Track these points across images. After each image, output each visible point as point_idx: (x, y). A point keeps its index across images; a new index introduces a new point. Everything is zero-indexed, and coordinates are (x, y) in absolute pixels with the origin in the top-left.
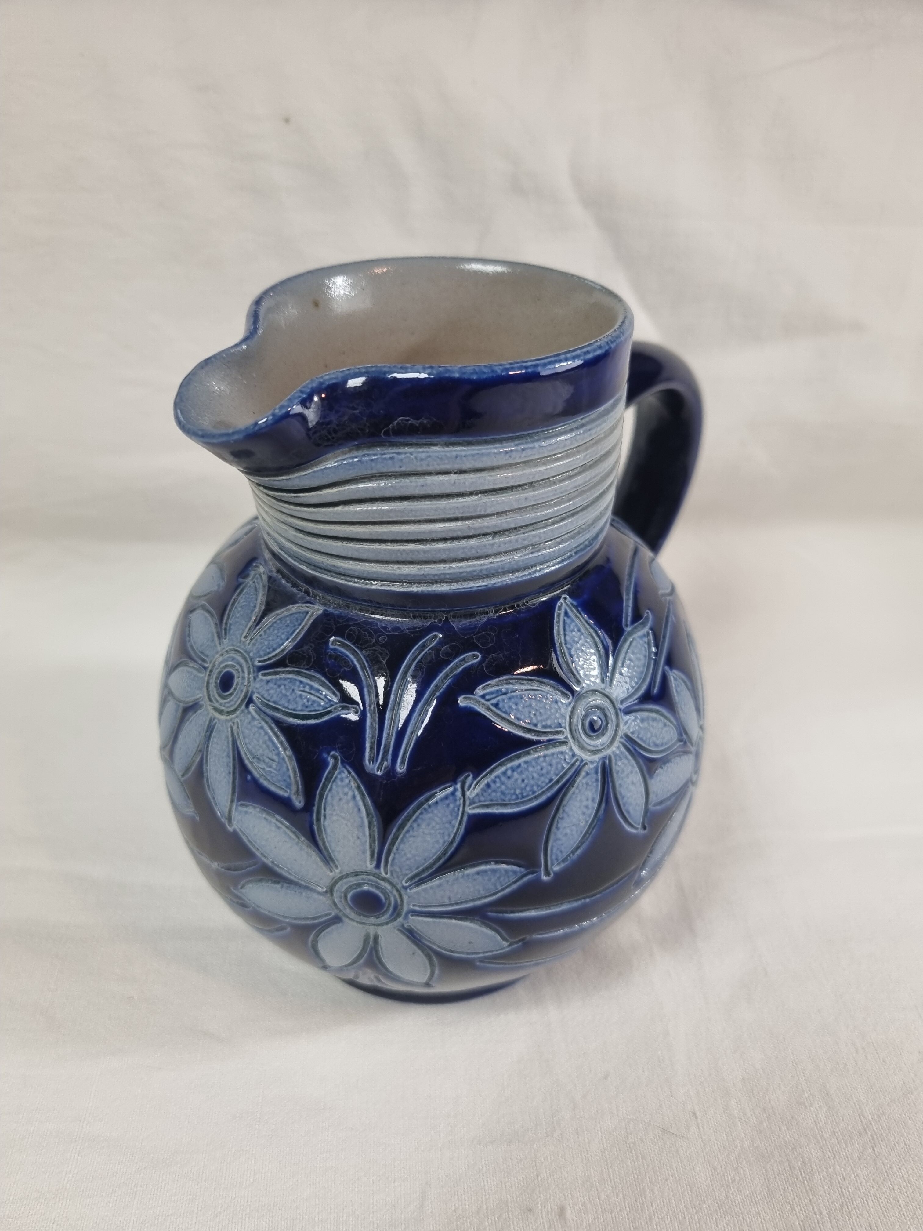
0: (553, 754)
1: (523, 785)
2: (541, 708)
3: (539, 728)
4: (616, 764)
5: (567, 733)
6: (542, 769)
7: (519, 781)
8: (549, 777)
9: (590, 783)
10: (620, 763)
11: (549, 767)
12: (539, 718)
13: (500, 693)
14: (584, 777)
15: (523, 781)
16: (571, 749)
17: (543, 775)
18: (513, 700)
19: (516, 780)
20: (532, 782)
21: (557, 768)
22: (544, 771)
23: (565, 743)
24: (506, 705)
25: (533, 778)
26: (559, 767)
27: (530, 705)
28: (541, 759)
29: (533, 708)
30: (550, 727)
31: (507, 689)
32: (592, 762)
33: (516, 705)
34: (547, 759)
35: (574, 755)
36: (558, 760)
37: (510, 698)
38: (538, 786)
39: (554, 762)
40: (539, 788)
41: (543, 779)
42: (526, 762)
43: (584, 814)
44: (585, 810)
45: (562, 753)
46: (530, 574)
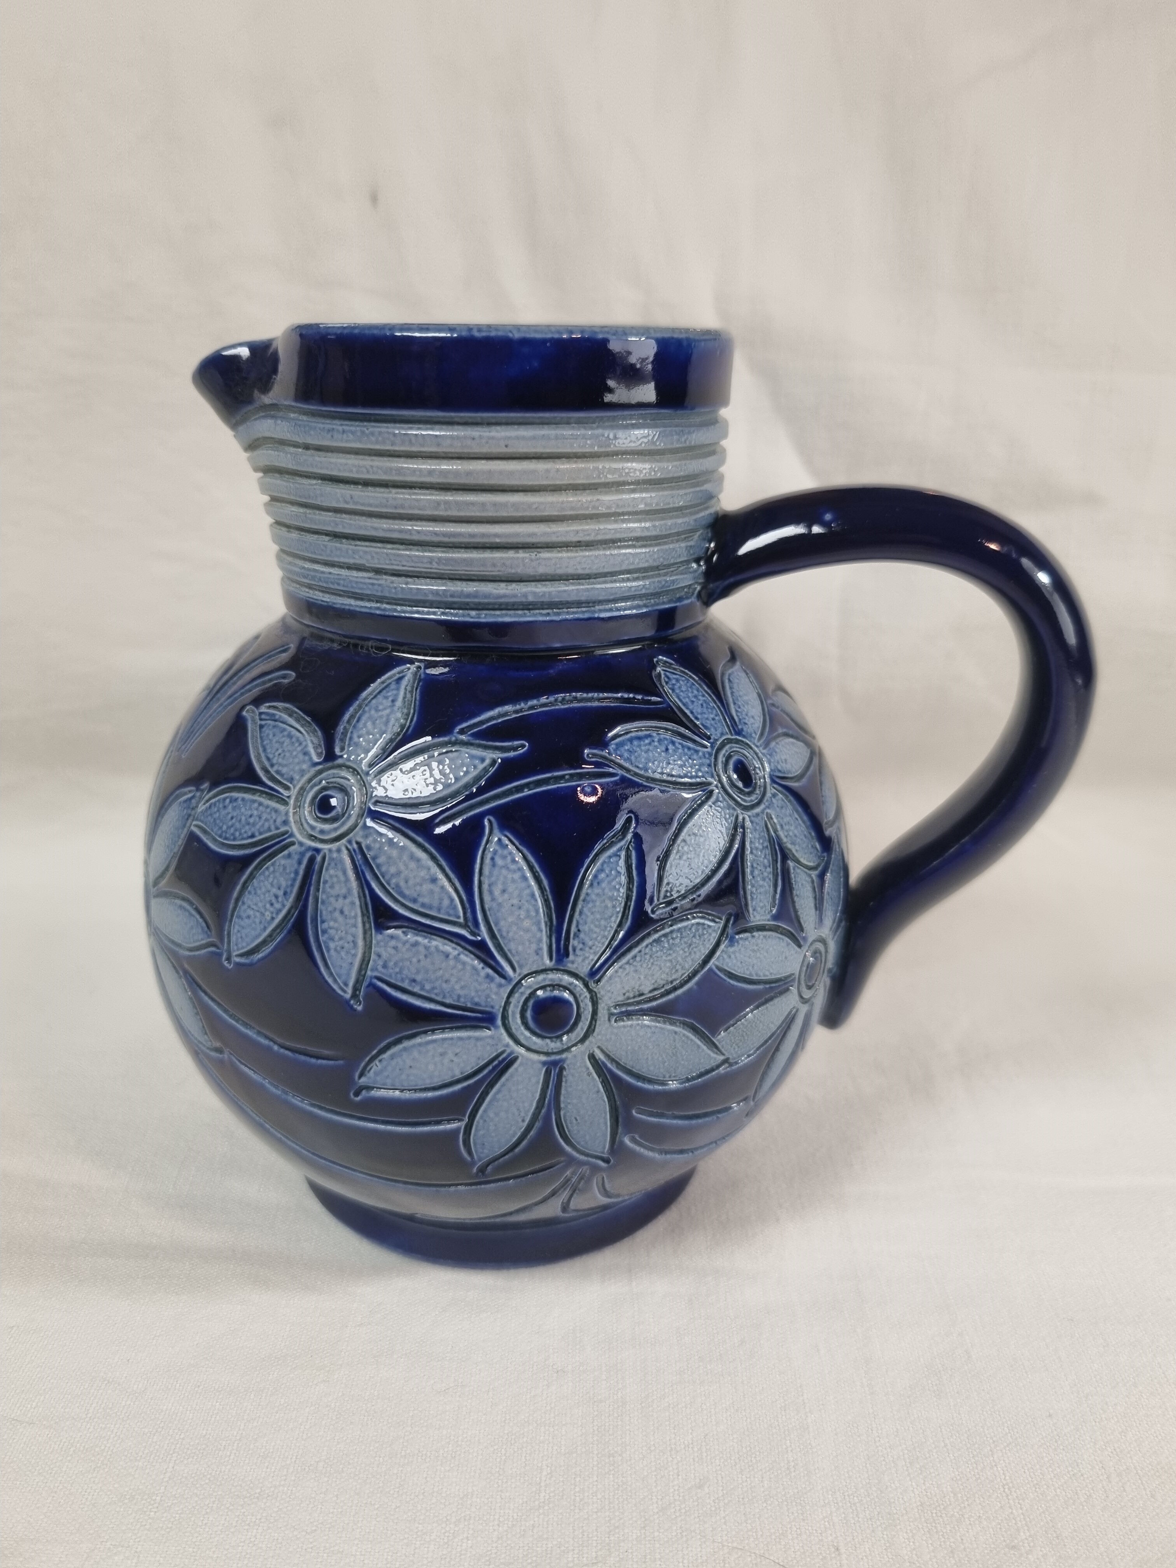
0: (267, 807)
1: (230, 824)
2: (289, 751)
3: (273, 770)
4: (327, 869)
5: (294, 792)
6: (251, 816)
7: (230, 816)
8: (253, 830)
9: (288, 871)
10: (332, 872)
11: (257, 819)
12: (280, 760)
13: (273, 718)
14: (284, 857)
15: (232, 818)
16: (287, 814)
17: (248, 824)
18: (275, 730)
19: (228, 813)
20: (238, 825)
21: (263, 825)
22: (251, 820)
23: (285, 803)
24: (267, 732)
25: (240, 821)
26: (267, 825)
27: (283, 743)
28: (256, 805)
29: (282, 747)
30: (282, 775)
31: (280, 716)
32: (301, 844)
33: (274, 735)
34: (261, 808)
35: (286, 822)
36: (269, 817)
38: (240, 834)
39: (264, 816)
40: (241, 838)
41: (247, 827)
42: (243, 799)
43: (272, 904)
44: (274, 901)
45: (276, 811)
46: (371, 608)
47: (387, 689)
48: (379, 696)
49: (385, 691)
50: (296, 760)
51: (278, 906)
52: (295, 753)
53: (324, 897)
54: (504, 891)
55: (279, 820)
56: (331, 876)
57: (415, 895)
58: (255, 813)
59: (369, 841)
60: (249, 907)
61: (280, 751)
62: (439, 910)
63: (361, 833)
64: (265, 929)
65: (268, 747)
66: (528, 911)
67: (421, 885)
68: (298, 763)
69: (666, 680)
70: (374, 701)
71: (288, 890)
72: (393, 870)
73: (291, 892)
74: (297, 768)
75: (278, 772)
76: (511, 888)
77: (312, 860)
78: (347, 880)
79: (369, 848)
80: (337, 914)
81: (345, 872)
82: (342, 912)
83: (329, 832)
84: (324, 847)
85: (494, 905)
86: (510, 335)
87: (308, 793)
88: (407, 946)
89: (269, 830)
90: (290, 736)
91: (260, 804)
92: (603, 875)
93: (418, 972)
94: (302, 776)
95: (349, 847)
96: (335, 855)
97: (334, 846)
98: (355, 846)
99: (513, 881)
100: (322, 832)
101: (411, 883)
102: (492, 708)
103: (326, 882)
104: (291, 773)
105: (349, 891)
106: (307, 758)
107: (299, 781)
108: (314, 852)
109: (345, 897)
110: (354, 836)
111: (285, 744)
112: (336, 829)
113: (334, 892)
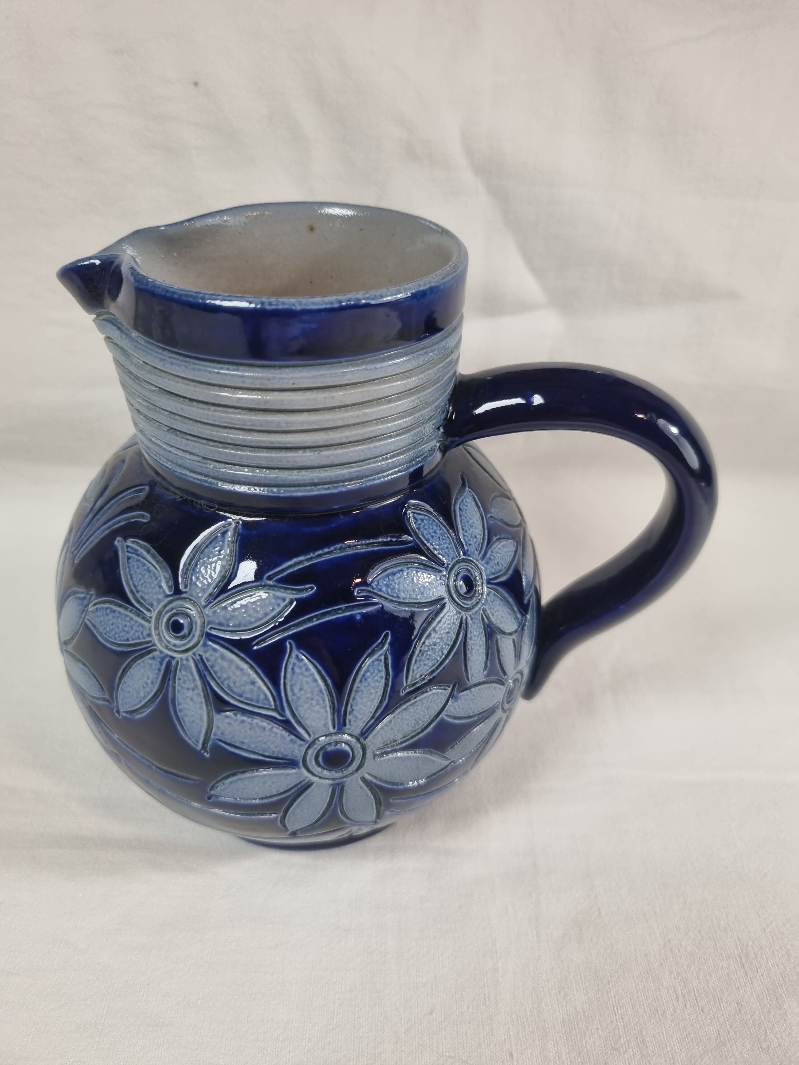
0: (136, 622)
1: (112, 627)
2: (149, 582)
3: (138, 595)
4: (180, 671)
5: (154, 615)
6: (125, 626)
7: (111, 622)
8: (128, 636)
9: (153, 668)
10: (183, 673)
11: (130, 629)
12: (143, 589)
13: (136, 553)
14: (150, 658)
15: (112, 624)
16: (150, 629)
17: (124, 631)
18: (138, 563)
19: (109, 620)
20: (117, 630)
21: (134, 634)
22: (126, 629)
23: (148, 621)
24: (133, 563)
25: (118, 627)
26: (137, 634)
27: (144, 575)
28: (128, 619)
29: (144, 578)
30: (145, 600)
31: (141, 553)
32: (161, 652)
33: (138, 568)
34: (132, 622)
35: (149, 635)
36: (138, 629)
37: (138, 560)
38: (119, 637)
39: (135, 628)
40: (119, 639)
41: (123, 633)
42: (119, 613)
43: (144, 688)
44: (145, 685)
45: (143, 626)
46: (201, 480)
47: (216, 541)
48: (210, 546)
49: (214, 542)
50: (154, 591)
51: (148, 689)
52: (153, 585)
53: (179, 688)
54: (301, 689)
55: (145, 633)
56: (183, 676)
57: (241, 692)
58: (128, 624)
59: (208, 655)
60: (129, 686)
61: (142, 581)
62: (258, 702)
63: (202, 649)
64: (140, 702)
65: (134, 576)
66: (318, 701)
67: (245, 686)
68: (156, 593)
69: (415, 521)
70: (206, 550)
71: (155, 681)
72: (225, 676)
73: (157, 682)
74: (155, 597)
75: (142, 597)
76: (306, 687)
77: (169, 664)
78: (194, 680)
79: (208, 660)
80: (188, 700)
81: (192, 675)
82: (192, 699)
83: (180, 646)
84: (178, 656)
85: (295, 697)
86: (293, 308)
87: (164, 617)
88: (238, 722)
89: (139, 638)
90: (149, 571)
91: (131, 619)
92: (368, 674)
93: (245, 738)
94: (159, 603)
95: (194, 657)
96: (185, 662)
97: (184, 656)
98: (198, 657)
99: (307, 683)
100: (175, 645)
101: (238, 684)
102: (290, 559)
103: (179, 679)
104: (151, 600)
105: (196, 686)
106: (161, 590)
107: (157, 607)
108: (171, 659)
109: (193, 690)
110: (198, 650)
111: (146, 577)
112: (184, 645)
113: (185, 686)
